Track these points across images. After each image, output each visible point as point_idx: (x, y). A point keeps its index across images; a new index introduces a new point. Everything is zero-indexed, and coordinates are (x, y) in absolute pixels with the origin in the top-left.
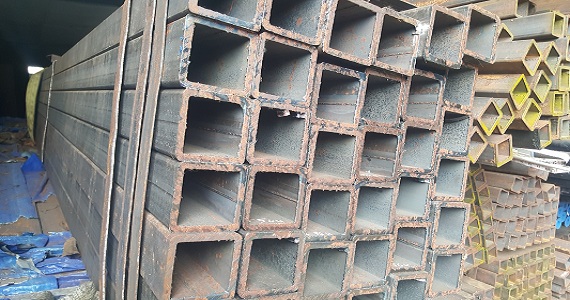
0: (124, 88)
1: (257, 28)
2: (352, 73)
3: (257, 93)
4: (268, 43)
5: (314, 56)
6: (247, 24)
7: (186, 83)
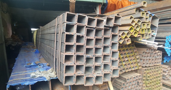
0: (57, 33)
1: (75, 24)
2: (92, 29)
3: (76, 33)
4: (77, 25)
5: (85, 27)
6: (74, 23)
7: (65, 32)
